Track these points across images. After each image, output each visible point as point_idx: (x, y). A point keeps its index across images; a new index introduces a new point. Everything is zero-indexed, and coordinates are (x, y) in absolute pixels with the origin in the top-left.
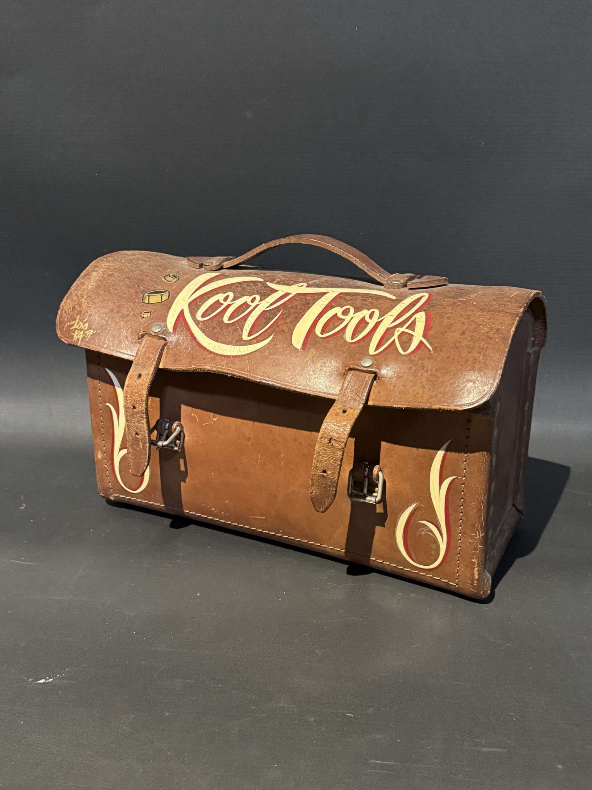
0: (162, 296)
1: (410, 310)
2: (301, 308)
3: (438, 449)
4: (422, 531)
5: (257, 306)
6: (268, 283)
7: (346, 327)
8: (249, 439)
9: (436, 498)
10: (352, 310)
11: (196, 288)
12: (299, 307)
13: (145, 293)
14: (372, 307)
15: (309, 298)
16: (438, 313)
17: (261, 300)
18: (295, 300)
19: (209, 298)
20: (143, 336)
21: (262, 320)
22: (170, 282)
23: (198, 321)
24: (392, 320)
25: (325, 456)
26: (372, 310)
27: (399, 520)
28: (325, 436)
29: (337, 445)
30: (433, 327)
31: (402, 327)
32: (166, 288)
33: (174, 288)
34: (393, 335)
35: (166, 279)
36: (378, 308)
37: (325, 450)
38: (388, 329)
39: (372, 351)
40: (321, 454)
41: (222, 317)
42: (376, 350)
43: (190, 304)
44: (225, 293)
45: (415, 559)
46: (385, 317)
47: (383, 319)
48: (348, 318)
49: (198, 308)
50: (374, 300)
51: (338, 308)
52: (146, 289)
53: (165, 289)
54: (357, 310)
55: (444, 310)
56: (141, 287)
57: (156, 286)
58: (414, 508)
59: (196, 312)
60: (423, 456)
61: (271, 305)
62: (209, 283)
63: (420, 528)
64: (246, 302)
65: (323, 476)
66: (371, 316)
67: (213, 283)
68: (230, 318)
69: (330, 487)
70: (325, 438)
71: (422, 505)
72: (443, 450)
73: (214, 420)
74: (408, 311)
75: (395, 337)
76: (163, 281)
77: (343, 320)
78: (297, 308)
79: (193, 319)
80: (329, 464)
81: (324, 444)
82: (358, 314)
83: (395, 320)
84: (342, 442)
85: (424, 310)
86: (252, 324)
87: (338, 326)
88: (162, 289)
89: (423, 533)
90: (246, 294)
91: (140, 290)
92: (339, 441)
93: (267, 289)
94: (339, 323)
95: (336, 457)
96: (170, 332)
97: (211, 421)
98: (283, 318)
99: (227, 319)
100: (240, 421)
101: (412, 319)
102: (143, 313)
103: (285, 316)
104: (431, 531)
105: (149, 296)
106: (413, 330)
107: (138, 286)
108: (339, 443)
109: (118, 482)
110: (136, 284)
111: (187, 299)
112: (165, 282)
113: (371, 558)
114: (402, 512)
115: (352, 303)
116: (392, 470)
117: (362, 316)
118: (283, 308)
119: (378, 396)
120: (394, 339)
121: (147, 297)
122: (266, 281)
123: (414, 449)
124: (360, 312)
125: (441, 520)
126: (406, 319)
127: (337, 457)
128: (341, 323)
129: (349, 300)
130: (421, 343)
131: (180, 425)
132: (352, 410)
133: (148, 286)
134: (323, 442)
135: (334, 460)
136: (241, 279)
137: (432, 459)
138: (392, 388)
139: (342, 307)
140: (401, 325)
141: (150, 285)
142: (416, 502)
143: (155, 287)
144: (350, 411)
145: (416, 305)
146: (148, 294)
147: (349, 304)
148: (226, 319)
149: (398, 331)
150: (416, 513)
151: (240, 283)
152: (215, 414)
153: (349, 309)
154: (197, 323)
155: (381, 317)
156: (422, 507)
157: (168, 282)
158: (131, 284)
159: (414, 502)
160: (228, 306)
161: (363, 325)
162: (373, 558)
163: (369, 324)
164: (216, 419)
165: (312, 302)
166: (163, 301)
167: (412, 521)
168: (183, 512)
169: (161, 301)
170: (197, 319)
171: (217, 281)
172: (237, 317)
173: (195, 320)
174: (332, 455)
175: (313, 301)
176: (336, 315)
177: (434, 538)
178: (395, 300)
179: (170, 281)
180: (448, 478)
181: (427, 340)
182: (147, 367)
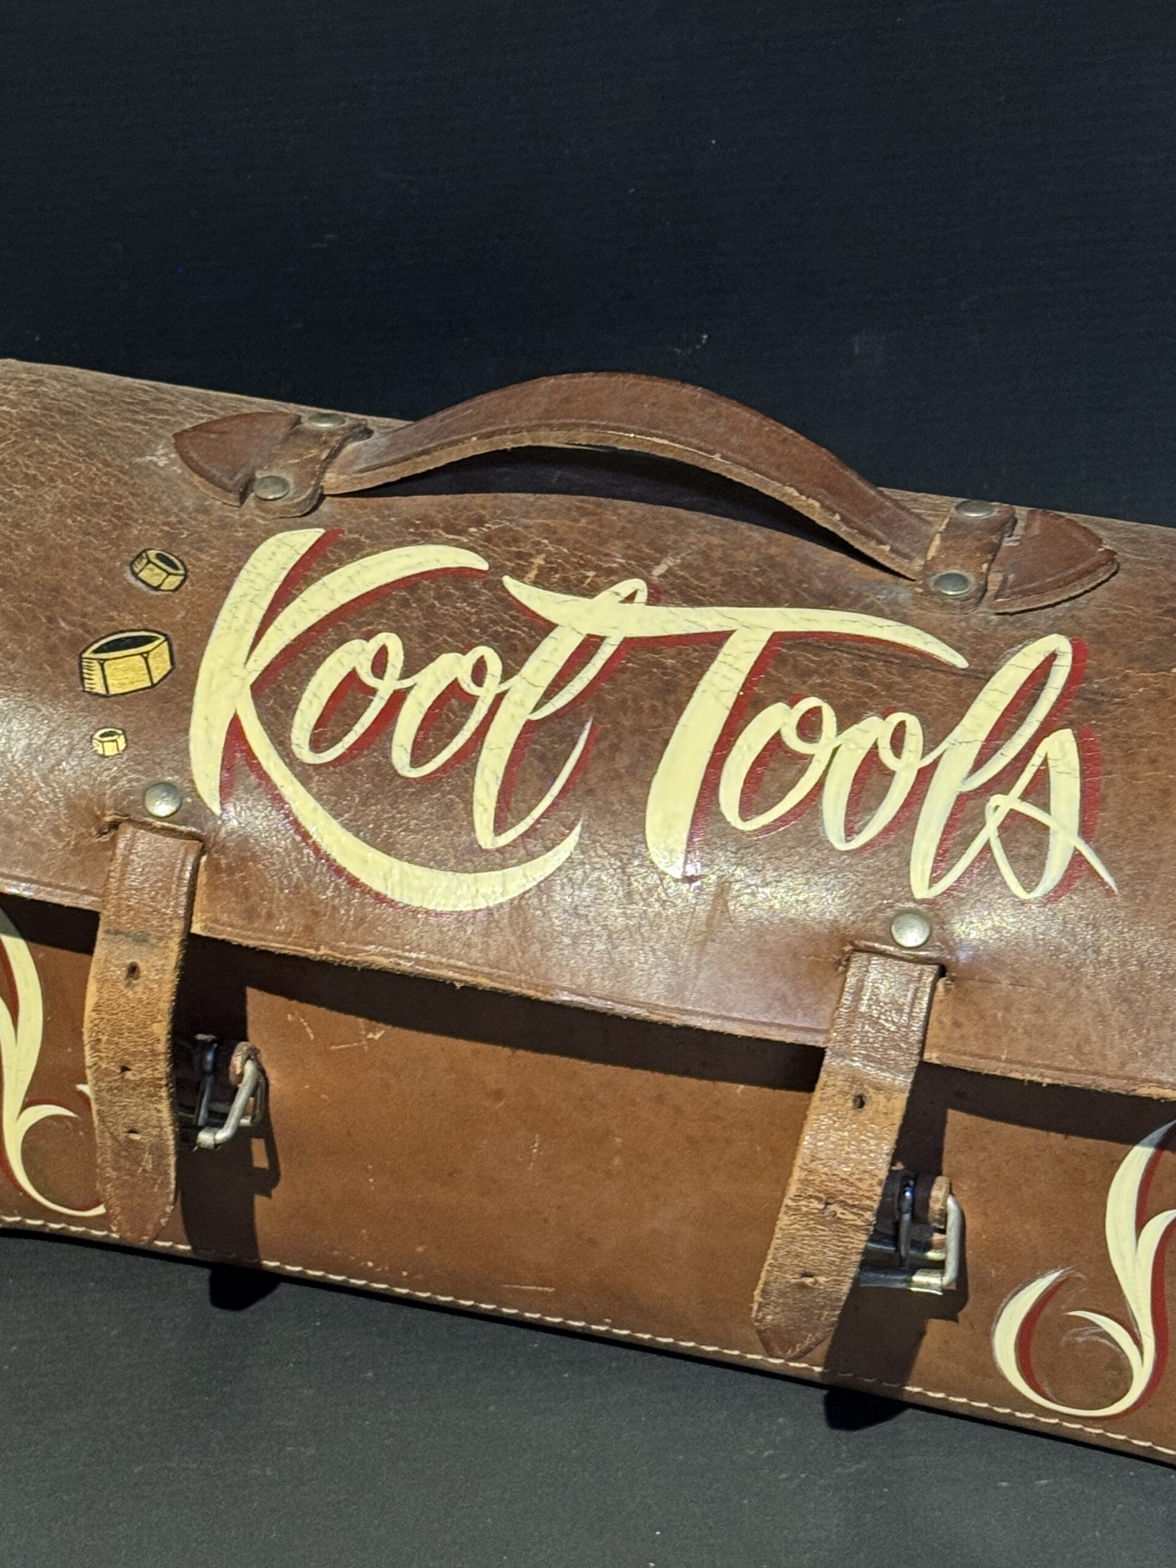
0: (146, 659)
1: (1022, 719)
2: (653, 709)
3: (1134, 1139)
4: (1076, 1335)
5: (499, 698)
6: (509, 582)
7: (820, 786)
8: (498, 1095)
9: (1123, 1258)
10: (829, 716)
11: (259, 614)
12: (646, 705)
13: (84, 651)
14: (894, 703)
15: (670, 662)
16: (1116, 736)
17: (507, 674)
18: (624, 670)
19: (318, 661)
20: (115, 825)
21: (531, 765)
22: (157, 588)
23: (302, 764)
24: (969, 764)
25: (813, 1243)
26: (896, 718)
27: (1005, 1307)
28: (811, 1191)
29: (851, 1217)
30: (1109, 800)
31: (1006, 792)
32: (151, 620)
33: (179, 616)
34: (983, 824)
35: (142, 575)
36: (913, 708)
37: (811, 1229)
38: (962, 799)
39: (921, 889)
40: (799, 1238)
41: (386, 754)
42: (934, 880)
43: (258, 689)
44: (368, 637)
45: (1050, 1395)
46: (944, 745)
47: (940, 757)
48: (819, 751)
49: (290, 706)
50: (894, 669)
51: (781, 706)
52: (80, 631)
53: (151, 627)
54: (847, 718)
55: (1135, 725)
56: (63, 624)
57: (114, 614)
58: (1055, 1281)
59: (287, 727)
60: (1084, 1154)
61: (550, 693)
62: (301, 591)
63: (1071, 1328)
64: (456, 680)
65: (802, 1286)
66: (897, 742)
67: (313, 587)
68: (420, 753)
69: (822, 1308)
70: (811, 1197)
71: (1080, 1275)
72: (1149, 1145)
73: (370, 1036)
74: (1017, 727)
75: (989, 832)
76: (131, 585)
77: (806, 759)
78: (639, 710)
79: (282, 757)
80: (821, 1261)
81: (806, 1214)
82: (853, 731)
83: (980, 762)
84: (867, 1209)
85: (1070, 724)
86: (500, 783)
87: (793, 784)
88: (139, 625)
89: (1080, 1339)
90: (445, 641)
91: (62, 639)
92: (854, 1206)
93: (512, 616)
94: (794, 771)
95: (846, 1247)
96: (213, 814)
97: (360, 1041)
98: (601, 754)
99: (407, 759)
100: (464, 1046)
101: (1036, 760)
102: (97, 736)
103: (604, 745)
104: (1106, 1335)
105: (102, 663)
106: (1046, 807)
107: (50, 620)
108: (855, 1210)
109: (19, 1188)
110: (39, 612)
111: (238, 670)
112: (139, 590)
113: (908, 1388)
114: (1016, 1289)
115: (822, 685)
116: (983, 1185)
117: (869, 745)
118: (591, 709)
119: (957, 1035)
120: (988, 841)
121: (96, 666)
122: (498, 569)
123: (1056, 1138)
124: (856, 726)
125: (1139, 1310)
126: (1016, 759)
127: (851, 1246)
128: (802, 772)
129: (810, 673)
130: (1077, 859)
131: (253, 1055)
132: (881, 1098)
133: (84, 615)
134: (804, 1209)
135: (841, 1253)
136: (406, 562)
137: (1112, 1162)
138: (1000, 1015)
139: (792, 704)
140: (1002, 782)
141: (90, 609)
142: (1062, 1268)
143: (112, 619)
144: (875, 1101)
145: (1038, 696)
146: (96, 651)
147: (813, 692)
148: (400, 757)
149: (997, 807)
150: (1059, 1293)
151: (409, 583)
152: (374, 1023)
153: (816, 711)
154: (304, 773)
155: (932, 750)
156: (1079, 1279)
157: (153, 593)
158: (20, 609)
159: (1055, 1268)
160: (398, 699)
161: (875, 778)
162: (913, 1385)
163: (896, 777)
164: (378, 1036)
165: (686, 681)
166: (155, 681)
167: (1047, 1311)
168: (261, 1265)
169: (149, 684)
170: (298, 755)
171: (326, 579)
172: (439, 751)
173: (291, 760)
174: (834, 1242)
175: (688, 676)
176: (777, 741)
177: (1116, 1353)
178: (966, 673)
179: (155, 585)
180: (1161, 1212)
181: (1098, 851)
182: (154, 941)
